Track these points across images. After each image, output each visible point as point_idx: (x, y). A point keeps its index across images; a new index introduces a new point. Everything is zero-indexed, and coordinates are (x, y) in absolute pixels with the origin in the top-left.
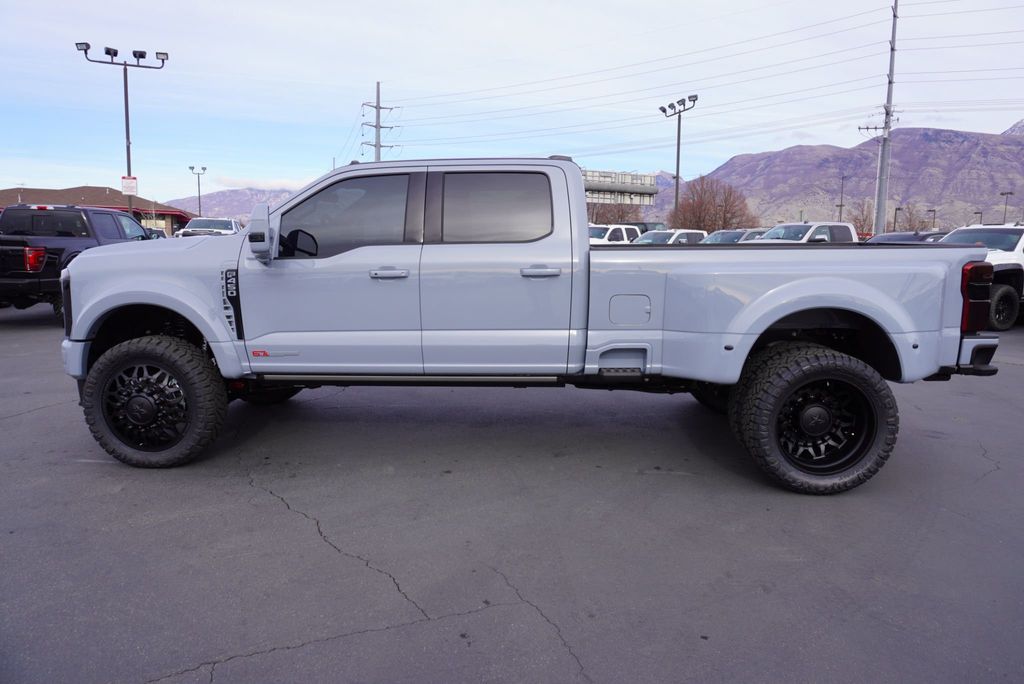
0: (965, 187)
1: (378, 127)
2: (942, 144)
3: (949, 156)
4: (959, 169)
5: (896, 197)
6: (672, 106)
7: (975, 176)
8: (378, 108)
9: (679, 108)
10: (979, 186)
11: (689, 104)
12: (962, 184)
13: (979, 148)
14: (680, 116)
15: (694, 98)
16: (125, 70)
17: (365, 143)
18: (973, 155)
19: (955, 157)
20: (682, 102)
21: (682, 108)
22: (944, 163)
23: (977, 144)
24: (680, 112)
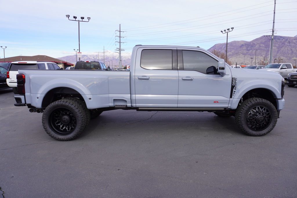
0: (284, 52)
1: (120, 37)
2: (277, 40)
3: (279, 43)
4: (282, 47)
5: (263, 56)
6: (225, 31)
7: (286, 49)
8: (120, 31)
9: (227, 31)
10: (288, 52)
11: (231, 30)
12: (283, 51)
13: (288, 41)
14: (227, 33)
15: (232, 28)
16: (79, 22)
17: (117, 42)
18: (286, 43)
19: (280, 44)
20: (228, 29)
21: (228, 31)
22: (277, 45)
23: (287, 40)
24: (228, 32)
